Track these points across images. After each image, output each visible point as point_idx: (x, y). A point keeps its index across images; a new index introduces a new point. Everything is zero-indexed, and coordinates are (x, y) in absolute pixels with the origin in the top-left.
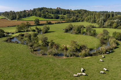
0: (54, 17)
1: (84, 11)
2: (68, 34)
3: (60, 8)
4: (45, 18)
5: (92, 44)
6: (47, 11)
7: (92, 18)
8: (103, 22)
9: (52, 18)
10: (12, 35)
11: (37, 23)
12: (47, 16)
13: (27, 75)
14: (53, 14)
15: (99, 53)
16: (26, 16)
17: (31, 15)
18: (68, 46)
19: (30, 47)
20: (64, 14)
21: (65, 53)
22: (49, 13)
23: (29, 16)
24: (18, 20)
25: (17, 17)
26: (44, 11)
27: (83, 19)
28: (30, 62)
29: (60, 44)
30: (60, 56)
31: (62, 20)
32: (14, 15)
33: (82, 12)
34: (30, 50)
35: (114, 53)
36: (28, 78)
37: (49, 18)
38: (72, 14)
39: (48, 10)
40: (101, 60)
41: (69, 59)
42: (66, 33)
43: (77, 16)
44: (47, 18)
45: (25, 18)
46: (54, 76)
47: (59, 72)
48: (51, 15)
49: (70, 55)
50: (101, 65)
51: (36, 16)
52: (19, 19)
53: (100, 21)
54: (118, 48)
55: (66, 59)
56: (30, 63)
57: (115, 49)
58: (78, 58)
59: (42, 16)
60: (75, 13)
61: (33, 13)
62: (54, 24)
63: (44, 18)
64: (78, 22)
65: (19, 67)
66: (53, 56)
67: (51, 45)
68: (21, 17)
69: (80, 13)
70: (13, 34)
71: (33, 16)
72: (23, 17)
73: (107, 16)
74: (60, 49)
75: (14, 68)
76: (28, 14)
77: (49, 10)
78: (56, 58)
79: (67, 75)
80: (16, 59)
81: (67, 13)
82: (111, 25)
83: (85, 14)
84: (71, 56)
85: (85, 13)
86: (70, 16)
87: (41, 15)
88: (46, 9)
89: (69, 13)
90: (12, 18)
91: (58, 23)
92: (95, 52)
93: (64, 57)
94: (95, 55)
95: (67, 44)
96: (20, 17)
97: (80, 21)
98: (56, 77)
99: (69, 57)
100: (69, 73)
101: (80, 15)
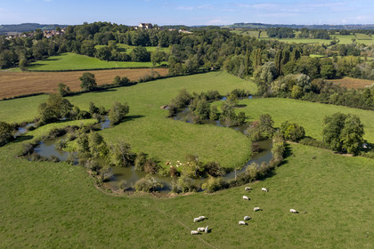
0: (133, 56)
1: (222, 36)
2: (178, 123)
3: (150, 26)
4: (109, 60)
5: (234, 154)
6: (112, 38)
7: (241, 63)
8: (270, 75)
9: (128, 59)
10: (30, 133)
11: (90, 85)
12: (114, 52)
13: (106, 239)
14: (130, 44)
15: (243, 180)
16: (46, 54)
17: (64, 51)
18: (179, 165)
19: (90, 172)
20: (165, 46)
21: (172, 185)
22: (118, 42)
23: (57, 55)
24: (24, 70)
25: (22, 59)
26: (104, 36)
27: (217, 63)
28: (102, 211)
29: (160, 158)
30: (162, 192)
31: (158, 65)
32: (11, 52)
33: (216, 39)
34: (94, 180)
35: (274, 177)
36: (109, 244)
37: (120, 60)
38: (188, 47)
39: (114, 34)
40: (244, 197)
41: (182, 197)
42: (171, 121)
43: (203, 52)
44: (113, 59)
45: (46, 59)
46: (157, 236)
47: (164, 228)
48: (124, 50)
49: (183, 190)
50: (243, 207)
51: (79, 53)
52: (26, 65)
53: (264, 72)
54: (285, 165)
55: (177, 199)
56: (104, 213)
57: (278, 166)
58: (200, 193)
59: (98, 53)
60: (195, 43)
61: (70, 44)
62: (136, 83)
63: (105, 59)
64: (204, 72)
65: (84, 224)
66: (147, 193)
67: (141, 164)
68: (32, 57)
69: (210, 43)
70: (32, 129)
71: (71, 51)
72: (40, 59)
73: (281, 58)
74: (161, 172)
75: (74, 226)
76: (53, 48)
77: (118, 32)
78: (154, 196)
79: (179, 232)
80: (70, 206)
81: (173, 43)
82: (286, 90)
83: (224, 44)
84: (187, 190)
85: (225, 40)
86: (182, 52)
87: (95, 51)
88: (108, 30)
89: (179, 43)
90: (4, 63)
91: (148, 81)
92: (235, 179)
93: (173, 194)
94: (235, 185)
95: (177, 159)
96: (28, 59)
97: (209, 70)
98: (160, 238)
99: (182, 194)
100: (183, 228)
101: (211, 47)
